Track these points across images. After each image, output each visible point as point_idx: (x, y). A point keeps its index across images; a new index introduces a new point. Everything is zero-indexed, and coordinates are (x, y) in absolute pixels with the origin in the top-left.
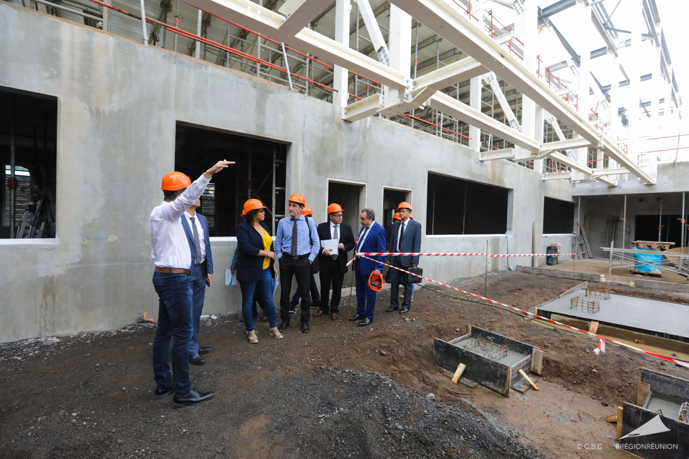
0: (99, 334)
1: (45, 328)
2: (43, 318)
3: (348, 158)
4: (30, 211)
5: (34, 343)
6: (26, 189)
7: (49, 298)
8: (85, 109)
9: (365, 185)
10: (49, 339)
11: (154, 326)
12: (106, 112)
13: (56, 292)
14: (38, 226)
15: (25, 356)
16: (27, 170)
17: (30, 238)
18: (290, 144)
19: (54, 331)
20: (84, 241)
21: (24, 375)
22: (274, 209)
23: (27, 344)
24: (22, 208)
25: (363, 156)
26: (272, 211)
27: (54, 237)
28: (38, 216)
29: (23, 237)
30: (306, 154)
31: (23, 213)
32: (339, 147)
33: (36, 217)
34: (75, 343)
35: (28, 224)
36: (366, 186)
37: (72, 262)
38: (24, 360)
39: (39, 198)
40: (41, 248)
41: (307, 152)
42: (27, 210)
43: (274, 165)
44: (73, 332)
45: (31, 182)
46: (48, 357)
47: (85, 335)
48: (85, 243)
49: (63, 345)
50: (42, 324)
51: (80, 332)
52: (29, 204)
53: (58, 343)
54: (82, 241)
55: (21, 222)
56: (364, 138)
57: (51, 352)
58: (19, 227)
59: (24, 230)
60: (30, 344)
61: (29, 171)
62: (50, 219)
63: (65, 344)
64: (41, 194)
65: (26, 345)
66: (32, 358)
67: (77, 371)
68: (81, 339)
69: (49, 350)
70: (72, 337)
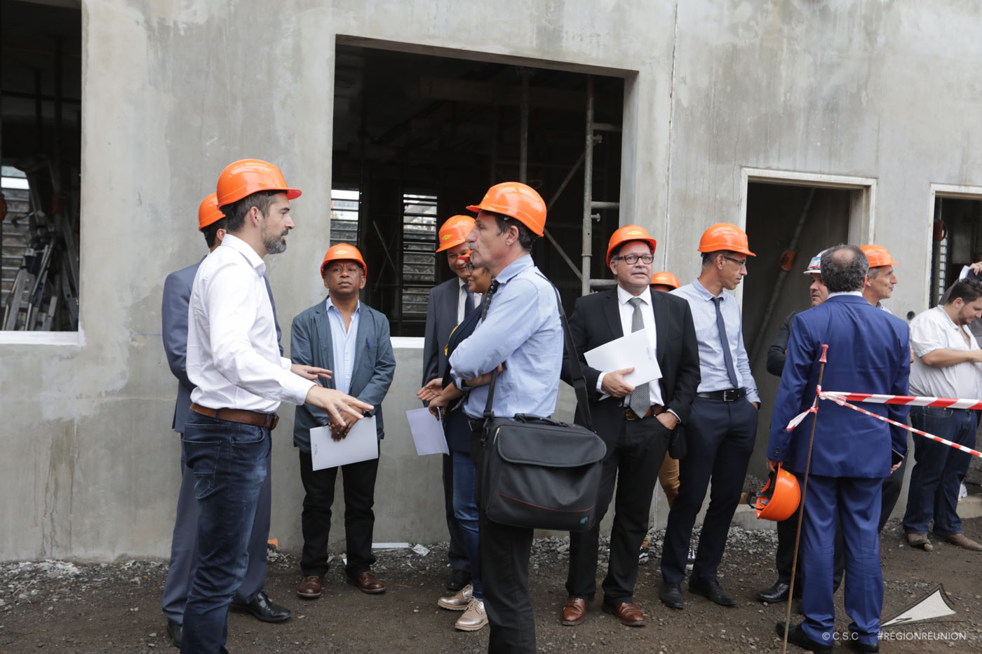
0: (159, 564)
1: (52, 538)
2: (48, 515)
3: (812, 106)
4: (29, 271)
5: (30, 572)
6: (20, 218)
7: (63, 468)
8: (138, 23)
9: (868, 187)
10: (59, 566)
11: (279, 558)
12: (181, 26)
13: (76, 456)
14: (43, 305)
15: (12, 598)
16: (23, 174)
17: (29, 330)
18: (633, 75)
19: (68, 548)
20: (133, 340)
21: (7, 639)
22: (586, 263)
23: (16, 571)
24: (13, 265)
25: (864, 94)
26: (581, 270)
27: (76, 329)
28: (44, 281)
29: (17, 328)
30: (678, 102)
31: (15, 277)
32: (784, 74)
33: (40, 284)
34: (108, 580)
35: (23, 302)
36: (874, 188)
37: (110, 389)
38: (10, 606)
39: (48, 238)
40: (50, 352)
41: (684, 96)
42: (22, 268)
43: (589, 139)
44: (106, 555)
45: (30, 203)
46: (54, 607)
47: (130, 564)
48: (136, 344)
49: (86, 582)
50: (48, 531)
51: (122, 556)
52: (27, 254)
53: (77, 576)
54: (130, 339)
55: (11, 296)
56: (870, 36)
57: (62, 596)
58: (7, 307)
59: (17, 315)
60: (22, 573)
61: (29, 178)
62: (67, 290)
63: (90, 580)
64: (50, 230)
65: (15, 575)
66: (25, 604)
67: (110, 643)
68: (122, 572)
69: (57, 591)
70: (103, 565)
